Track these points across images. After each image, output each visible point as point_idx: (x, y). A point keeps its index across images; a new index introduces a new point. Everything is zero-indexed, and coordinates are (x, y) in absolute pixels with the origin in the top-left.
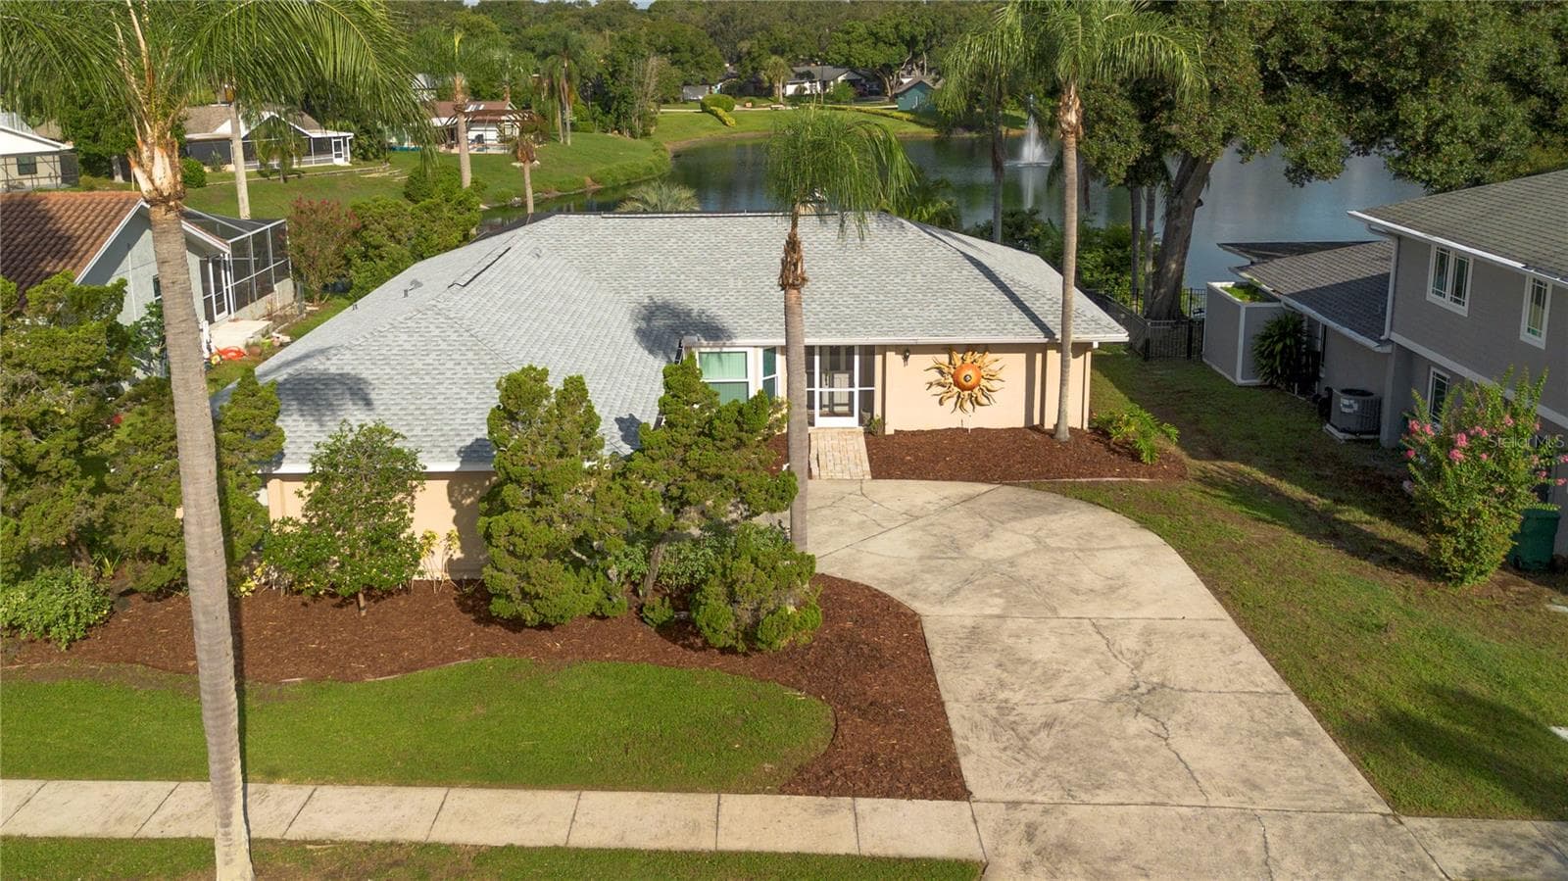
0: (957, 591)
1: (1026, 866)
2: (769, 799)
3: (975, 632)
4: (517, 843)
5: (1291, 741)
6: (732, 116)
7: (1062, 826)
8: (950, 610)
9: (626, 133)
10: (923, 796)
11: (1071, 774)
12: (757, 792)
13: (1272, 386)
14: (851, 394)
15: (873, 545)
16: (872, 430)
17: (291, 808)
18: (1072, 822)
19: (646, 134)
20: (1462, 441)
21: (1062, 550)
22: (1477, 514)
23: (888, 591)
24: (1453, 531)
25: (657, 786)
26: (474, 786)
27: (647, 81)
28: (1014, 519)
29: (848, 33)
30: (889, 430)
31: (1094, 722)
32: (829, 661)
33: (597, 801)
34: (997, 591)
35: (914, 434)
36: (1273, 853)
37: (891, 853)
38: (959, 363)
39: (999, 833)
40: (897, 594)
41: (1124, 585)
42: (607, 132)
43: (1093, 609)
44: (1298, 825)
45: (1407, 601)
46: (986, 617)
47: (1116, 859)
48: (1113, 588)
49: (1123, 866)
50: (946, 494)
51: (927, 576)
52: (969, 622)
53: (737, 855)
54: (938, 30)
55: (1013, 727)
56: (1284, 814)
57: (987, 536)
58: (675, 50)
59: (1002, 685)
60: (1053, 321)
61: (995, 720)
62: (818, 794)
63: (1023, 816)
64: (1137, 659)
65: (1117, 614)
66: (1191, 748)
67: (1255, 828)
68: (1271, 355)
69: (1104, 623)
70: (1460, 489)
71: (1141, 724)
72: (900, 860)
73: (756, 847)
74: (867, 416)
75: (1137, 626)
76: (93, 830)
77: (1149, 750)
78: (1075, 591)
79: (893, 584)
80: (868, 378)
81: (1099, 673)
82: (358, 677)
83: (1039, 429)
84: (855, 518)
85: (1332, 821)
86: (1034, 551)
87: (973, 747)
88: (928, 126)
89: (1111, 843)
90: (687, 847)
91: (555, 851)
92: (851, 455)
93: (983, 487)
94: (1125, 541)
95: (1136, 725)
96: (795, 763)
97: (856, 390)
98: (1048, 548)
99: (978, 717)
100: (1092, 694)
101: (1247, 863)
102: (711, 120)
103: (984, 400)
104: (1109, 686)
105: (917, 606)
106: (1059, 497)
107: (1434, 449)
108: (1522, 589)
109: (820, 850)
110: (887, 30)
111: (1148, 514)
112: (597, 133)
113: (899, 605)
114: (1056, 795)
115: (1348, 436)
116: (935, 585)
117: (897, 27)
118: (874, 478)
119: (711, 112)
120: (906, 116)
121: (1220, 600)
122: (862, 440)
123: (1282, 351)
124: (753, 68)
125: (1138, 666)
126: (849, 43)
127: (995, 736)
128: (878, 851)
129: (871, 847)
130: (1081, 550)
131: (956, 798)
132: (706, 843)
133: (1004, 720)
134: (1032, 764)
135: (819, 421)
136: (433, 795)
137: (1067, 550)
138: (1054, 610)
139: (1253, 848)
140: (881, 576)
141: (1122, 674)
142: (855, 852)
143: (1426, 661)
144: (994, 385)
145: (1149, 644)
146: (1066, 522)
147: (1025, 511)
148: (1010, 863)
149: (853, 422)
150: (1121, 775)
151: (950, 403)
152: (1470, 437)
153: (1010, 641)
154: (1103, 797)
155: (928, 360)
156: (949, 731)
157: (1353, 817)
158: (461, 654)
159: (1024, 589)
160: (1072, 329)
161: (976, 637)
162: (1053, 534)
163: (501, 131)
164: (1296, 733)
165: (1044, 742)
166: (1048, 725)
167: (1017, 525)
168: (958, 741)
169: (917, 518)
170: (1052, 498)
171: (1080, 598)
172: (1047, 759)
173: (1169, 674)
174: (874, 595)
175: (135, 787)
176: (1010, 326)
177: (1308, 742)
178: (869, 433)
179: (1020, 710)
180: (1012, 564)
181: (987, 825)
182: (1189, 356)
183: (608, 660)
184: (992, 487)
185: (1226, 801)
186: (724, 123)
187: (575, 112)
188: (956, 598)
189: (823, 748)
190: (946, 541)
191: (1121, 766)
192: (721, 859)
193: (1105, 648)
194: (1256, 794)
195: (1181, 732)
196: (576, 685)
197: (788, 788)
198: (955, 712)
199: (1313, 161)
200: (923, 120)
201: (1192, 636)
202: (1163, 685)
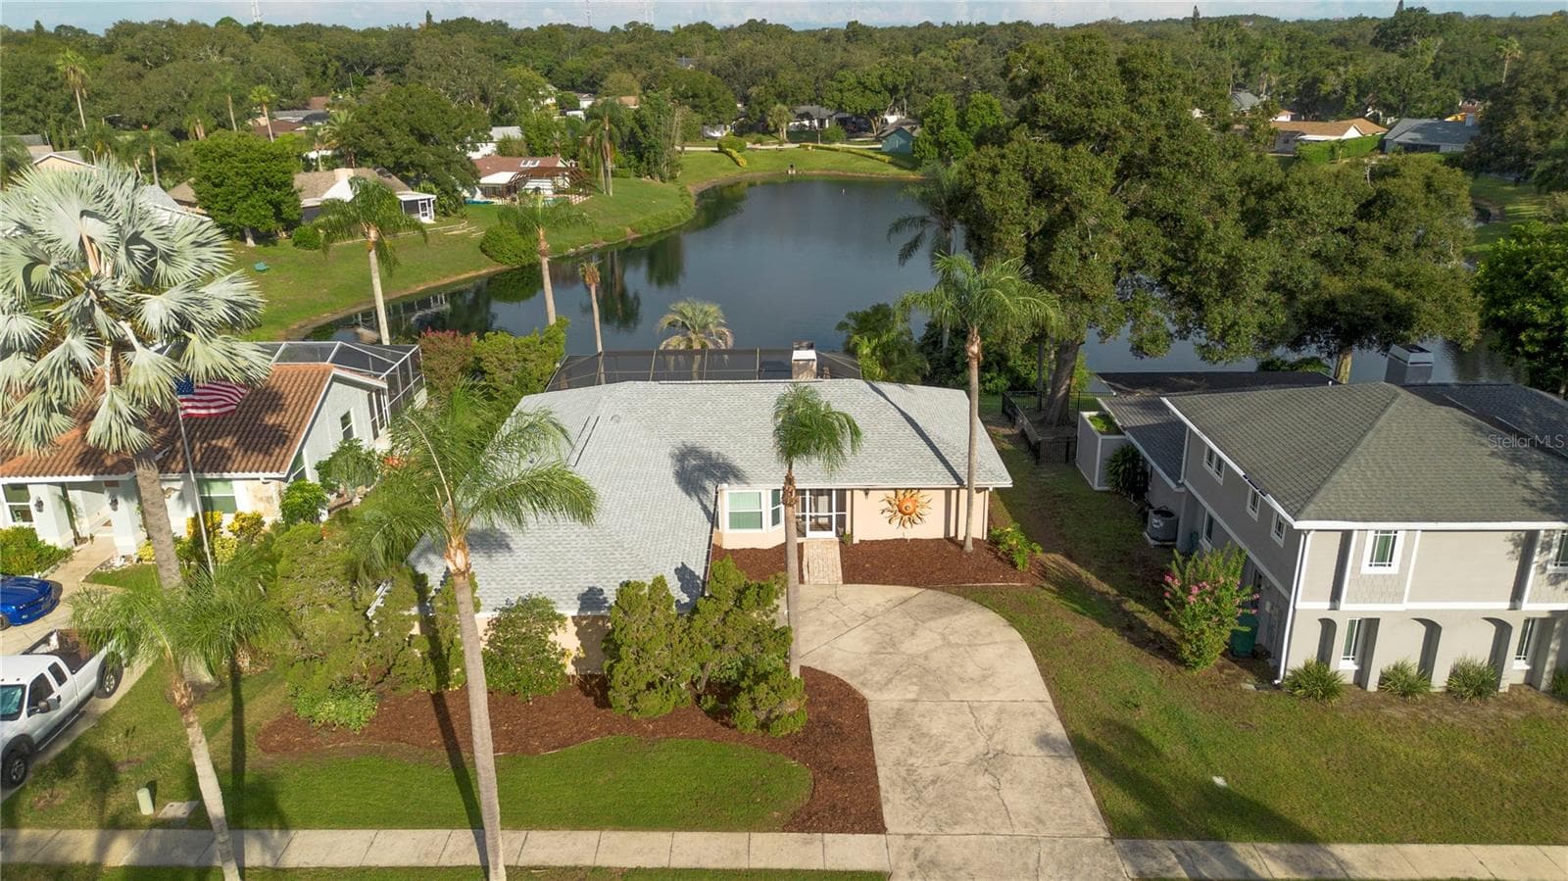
0: (890, 681)
1: (911, 875)
2: (777, 835)
3: (899, 712)
4: (643, 866)
5: (1067, 791)
6: (744, 157)
7: (933, 849)
8: (886, 696)
9: (657, 179)
10: (861, 832)
11: (943, 816)
12: (770, 831)
13: (1117, 493)
14: (830, 517)
15: (843, 642)
16: (844, 540)
17: (517, 845)
18: (939, 847)
19: (673, 178)
20: (1195, 590)
21: (958, 645)
22: (1202, 632)
23: (849, 682)
24: (1189, 641)
25: (714, 828)
26: (615, 830)
27: (673, 133)
28: (931, 619)
29: (841, 82)
30: (856, 541)
31: (959, 779)
32: (812, 737)
33: (683, 838)
34: (915, 680)
35: (872, 542)
36: (1042, 863)
37: (842, 868)
38: (902, 497)
39: (900, 854)
40: (854, 683)
41: (992, 675)
42: (640, 177)
43: (970, 695)
44: (1058, 847)
45: (1160, 683)
46: (907, 701)
47: (960, 869)
48: (986, 677)
49: (962, 873)
50: (888, 597)
51: (873, 668)
52: (895, 705)
53: (760, 871)
54: (916, 80)
55: (914, 783)
56: (1053, 839)
57: (913, 634)
58: (695, 96)
59: (911, 753)
60: (962, 472)
61: (905, 779)
62: (803, 831)
63: (913, 843)
64: (991, 733)
65: (985, 698)
66: (1010, 795)
67: (1035, 848)
68: (1116, 473)
69: (976, 704)
70: (1195, 615)
71: (988, 779)
72: (845, 873)
73: (770, 866)
74: (841, 530)
75: (995, 707)
76: (413, 862)
77: (987, 798)
78: (961, 680)
79: (852, 676)
80: (841, 507)
81: (968, 743)
82: (536, 752)
83: (953, 541)
84: (831, 619)
85: (1077, 843)
86: (940, 647)
87: (891, 798)
88: (906, 168)
89: (958, 860)
90: (734, 866)
91: (663, 870)
92: (830, 562)
93: (914, 591)
94: (997, 637)
95: (985, 780)
96: (791, 811)
97: (834, 514)
98: (949, 644)
99: (895, 777)
100: (962, 759)
101: (1026, 870)
102: (727, 161)
103: (918, 521)
104: (972, 752)
105: (866, 692)
106: (962, 599)
107: (1179, 593)
108: (1232, 672)
109: (804, 867)
110: (873, 81)
111: (1014, 614)
112: (632, 179)
113: (855, 692)
114: (932, 829)
115: (1157, 543)
116: (878, 675)
117: (881, 77)
118: (845, 582)
119: (727, 153)
120: (887, 158)
121: (1047, 685)
122: (837, 548)
123: (1124, 471)
124: (761, 111)
125: (991, 737)
126: (841, 91)
127: (904, 790)
128: (835, 867)
129: (832, 865)
130: (969, 646)
131: (879, 833)
132: (743, 864)
133: (909, 779)
134: (923, 809)
135: (810, 534)
136: (592, 836)
137: (961, 645)
138: (947, 694)
139: (1031, 862)
140: (844, 668)
141: (981, 745)
142: (822, 868)
143: (1157, 730)
144: (924, 511)
145: (999, 720)
146: (964, 621)
147: (940, 611)
148: (903, 873)
149: (831, 535)
150: (970, 815)
151: (896, 522)
152: (1199, 588)
153: (918, 720)
154: (958, 830)
155: (881, 495)
156: (878, 787)
157: (1089, 840)
158: (594, 733)
159: (931, 678)
160: (975, 477)
161: (899, 716)
162: (954, 632)
163: (554, 184)
164: (1071, 785)
165: (930, 794)
166: (934, 782)
167: (932, 624)
168: (882, 794)
169: (870, 618)
170: (957, 600)
171: (965, 685)
172: (931, 805)
173: (1008, 743)
174: (840, 685)
175: (430, 833)
176: (935, 475)
177: (1075, 791)
178: (842, 542)
179: (920, 771)
180: (926, 658)
181: (893, 850)
182: (1067, 460)
183: (681, 737)
184: (919, 590)
185: (1024, 831)
186: (738, 164)
187: (614, 161)
188: (890, 686)
189: (807, 800)
190: (887, 639)
191: (971, 810)
192: (751, 873)
193: (973, 725)
194: (1040, 827)
195: (1008, 785)
196: (664, 757)
197: (787, 828)
198: (883, 773)
199: (1147, 346)
200: (902, 163)
201: (1025, 715)
202: (1003, 752)
